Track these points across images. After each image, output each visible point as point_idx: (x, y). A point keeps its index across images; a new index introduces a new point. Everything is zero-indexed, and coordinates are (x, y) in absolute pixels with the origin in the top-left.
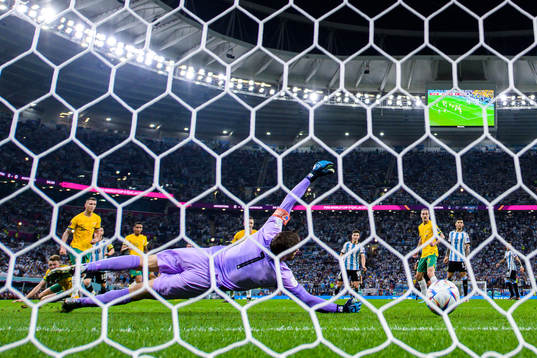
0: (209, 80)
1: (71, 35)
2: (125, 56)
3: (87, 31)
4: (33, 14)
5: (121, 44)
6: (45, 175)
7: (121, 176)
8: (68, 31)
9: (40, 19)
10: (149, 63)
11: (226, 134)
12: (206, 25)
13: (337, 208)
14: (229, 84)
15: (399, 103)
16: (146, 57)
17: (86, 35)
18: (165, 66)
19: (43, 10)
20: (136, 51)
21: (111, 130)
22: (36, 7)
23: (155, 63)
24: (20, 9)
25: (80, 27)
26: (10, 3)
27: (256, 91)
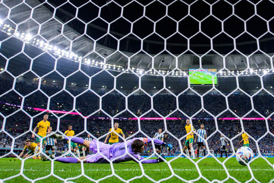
0: (96, 65)
1: (38, 46)
2: (61, 54)
3: (45, 44)
4: (22, 37)
5: (59, 50)
6: (27, 105)
7: (59, 105)
8: (37, 44)
9: (25, 39)
10: (71, 57)
11: (104, 88)
12: (95, 41)
13: (151, 119)
14: (105, 66)
15: (177, 74)
16: (70, 55)
17: (44, 46)
18: (78, 59)
19: (26, 35)
20: (66, 52)
21: (55, 86)
22: (23, 34)
23: (74, 58)
24: (17, 35)
25: (42, 42)
26: (12, 32)
27: (116, 69)
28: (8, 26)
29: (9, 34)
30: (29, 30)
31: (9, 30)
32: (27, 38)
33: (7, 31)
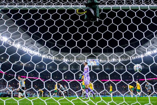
0: (47, 57)
2: (32, 53)
4: (16, 45)
5: (32, 51)
6: (18, 75)
7: (32, 75)
8: (22, 49)
9: (17, 46)
10: (37, 54)
11: (51, 67)
15: (82, 61)
17: (25, 49)
18: (40, 55)
19: (18, 45)
20: (34, 52)
21: (30, 66)
22: (16, 44)
23: (38, 54)
24: (14, 45)
25: (24, 48)
26: (12, 44)
27: (56, 59)
28: (10, 41)
29: (10, 44)
30: (19, 43)
31: (10, 43)
32: (18, 46)
33: (9, 43)
